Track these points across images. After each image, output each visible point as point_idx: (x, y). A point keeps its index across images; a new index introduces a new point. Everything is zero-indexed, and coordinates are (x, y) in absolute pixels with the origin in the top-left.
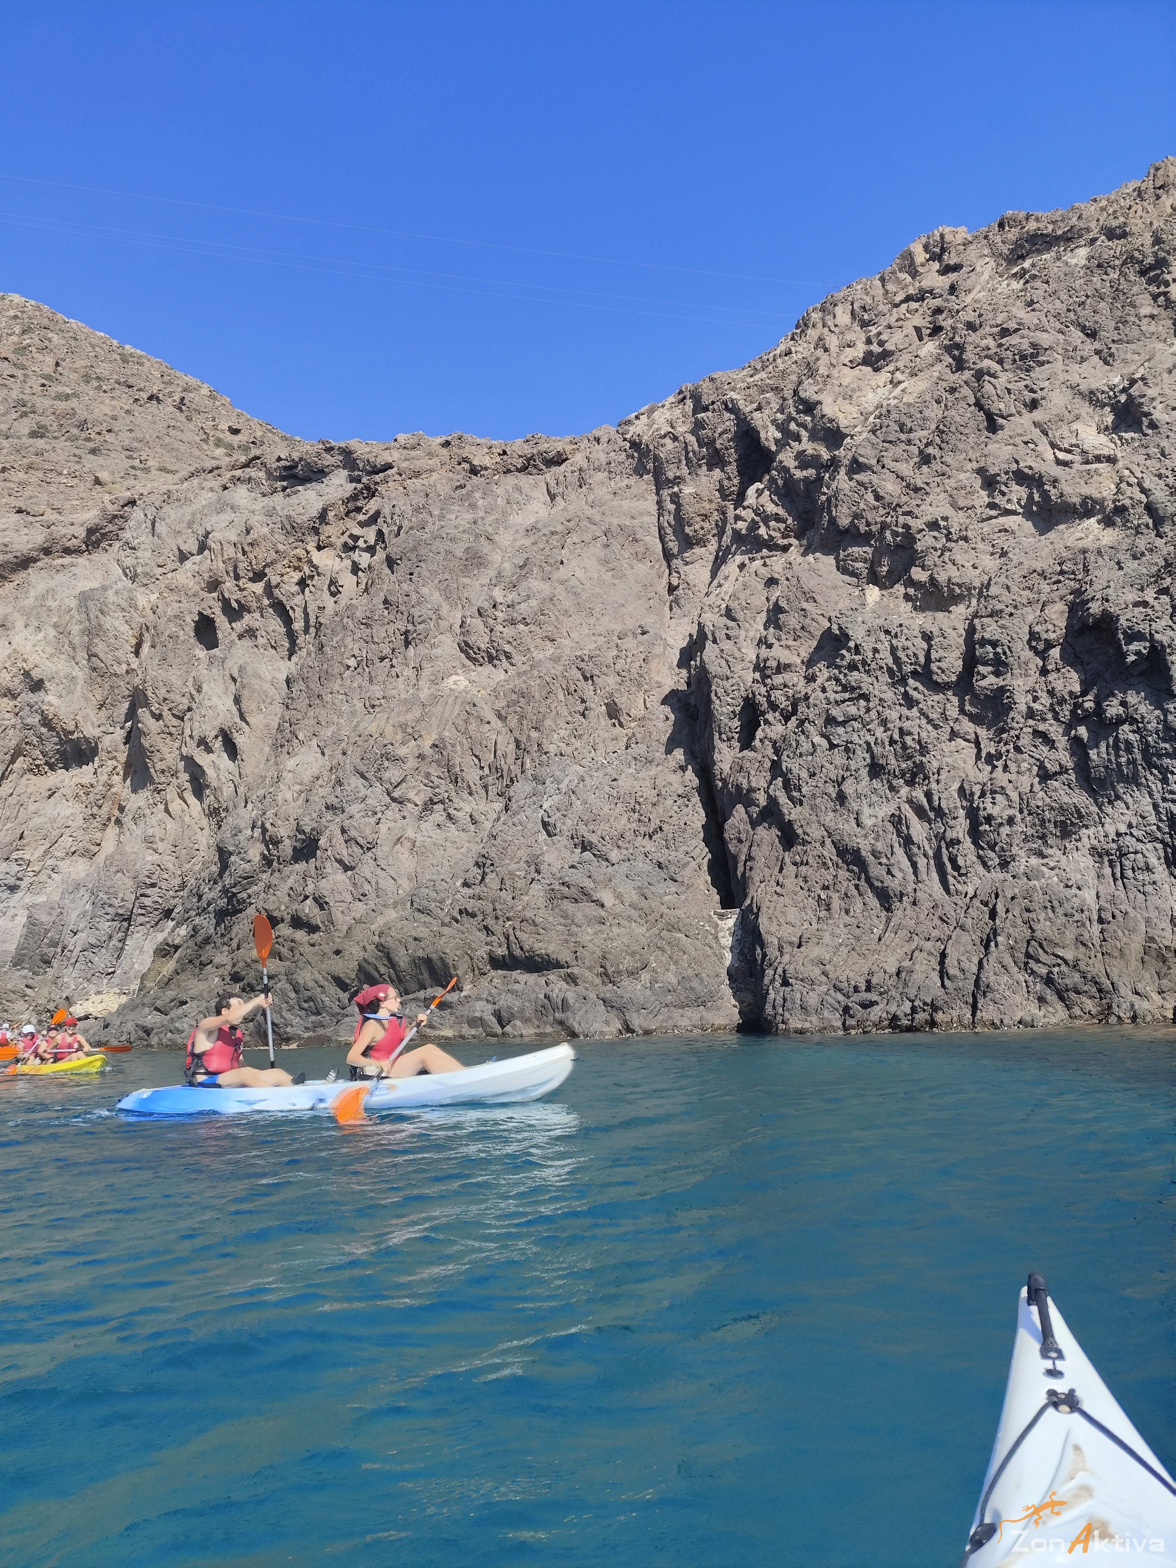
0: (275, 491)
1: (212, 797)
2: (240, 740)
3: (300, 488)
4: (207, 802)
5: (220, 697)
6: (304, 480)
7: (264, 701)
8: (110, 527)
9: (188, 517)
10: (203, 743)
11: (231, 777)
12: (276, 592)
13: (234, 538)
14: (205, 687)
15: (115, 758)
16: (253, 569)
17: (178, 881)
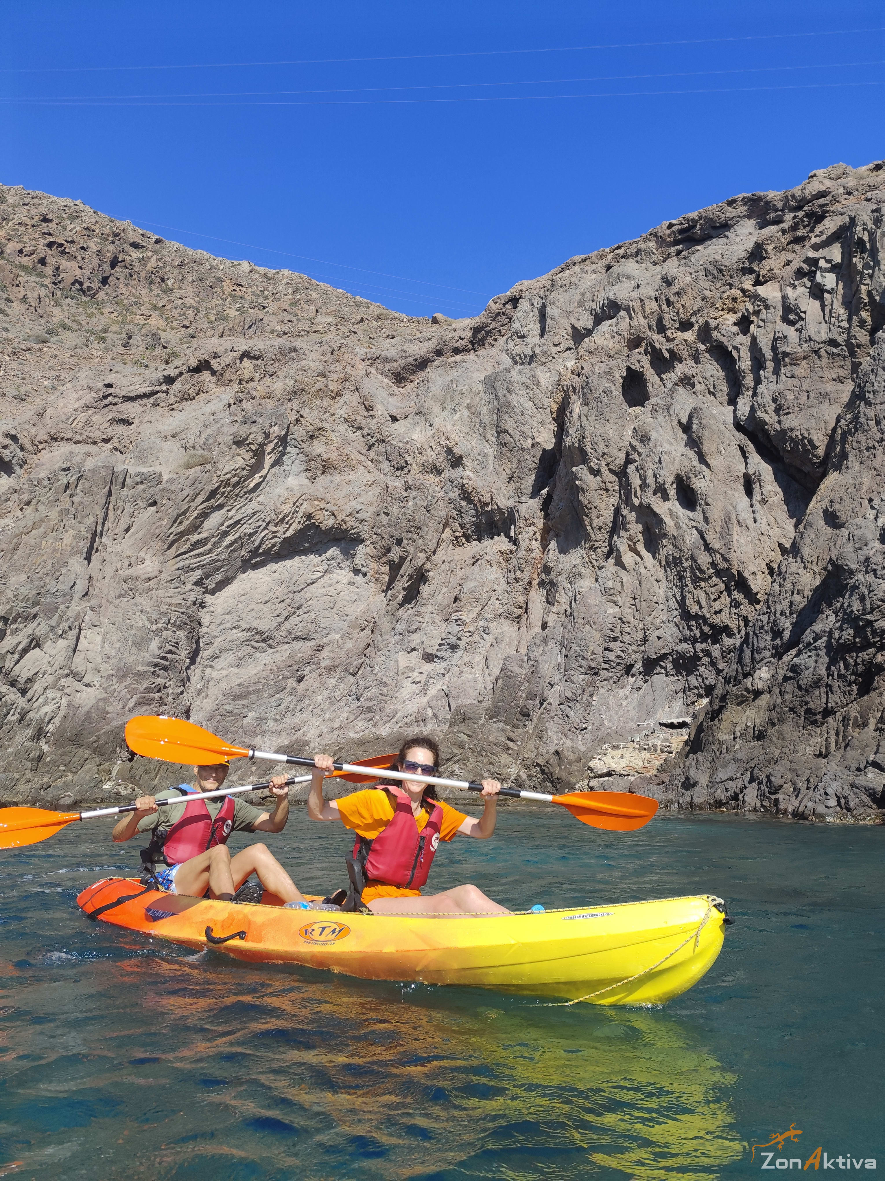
0: (669, 256)
1: (671, 547)
2: (699, 484)
3: (699, 247)
4: (663, 552)
5: (670, 443)
6: (701, 241)
7: (723, 443)
8: (494, 325)
9: (578, 298)
10: (661, 490)
11: (694, 524)
12: (715, 334)
13: (653, 294)
14: (653, 435)
15: (533, 524)
16: (680, 319)
17: (640, 635)
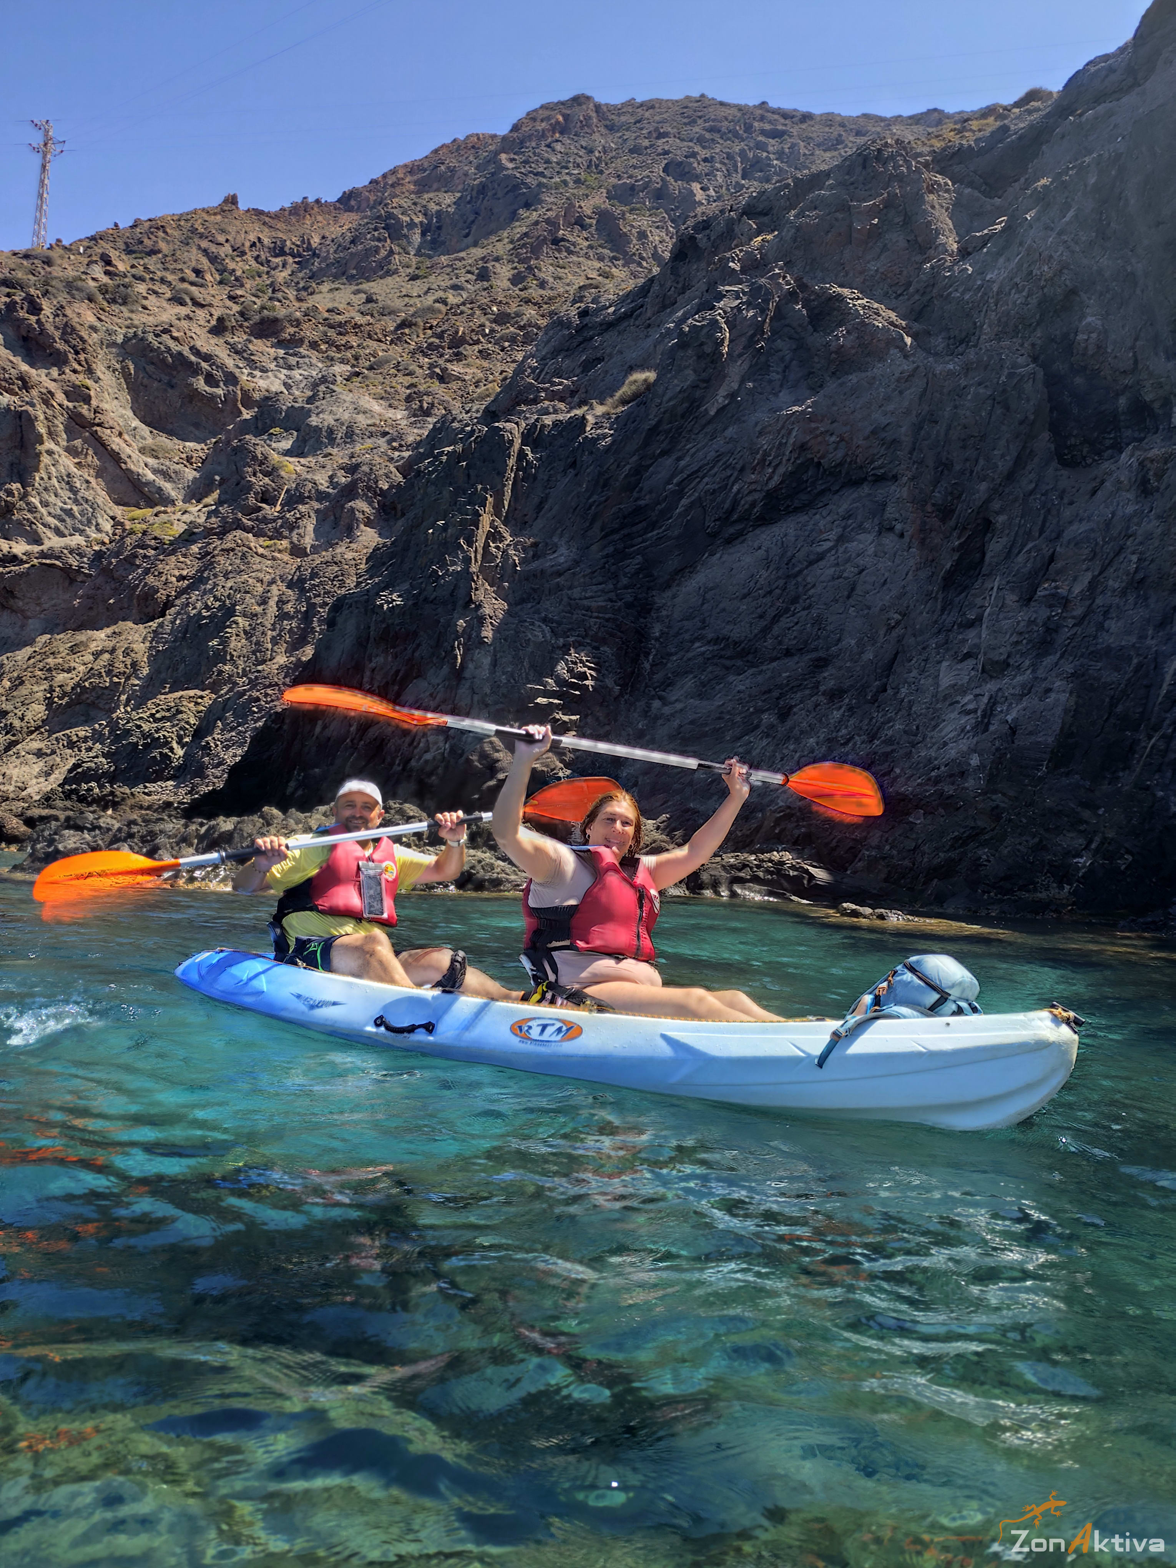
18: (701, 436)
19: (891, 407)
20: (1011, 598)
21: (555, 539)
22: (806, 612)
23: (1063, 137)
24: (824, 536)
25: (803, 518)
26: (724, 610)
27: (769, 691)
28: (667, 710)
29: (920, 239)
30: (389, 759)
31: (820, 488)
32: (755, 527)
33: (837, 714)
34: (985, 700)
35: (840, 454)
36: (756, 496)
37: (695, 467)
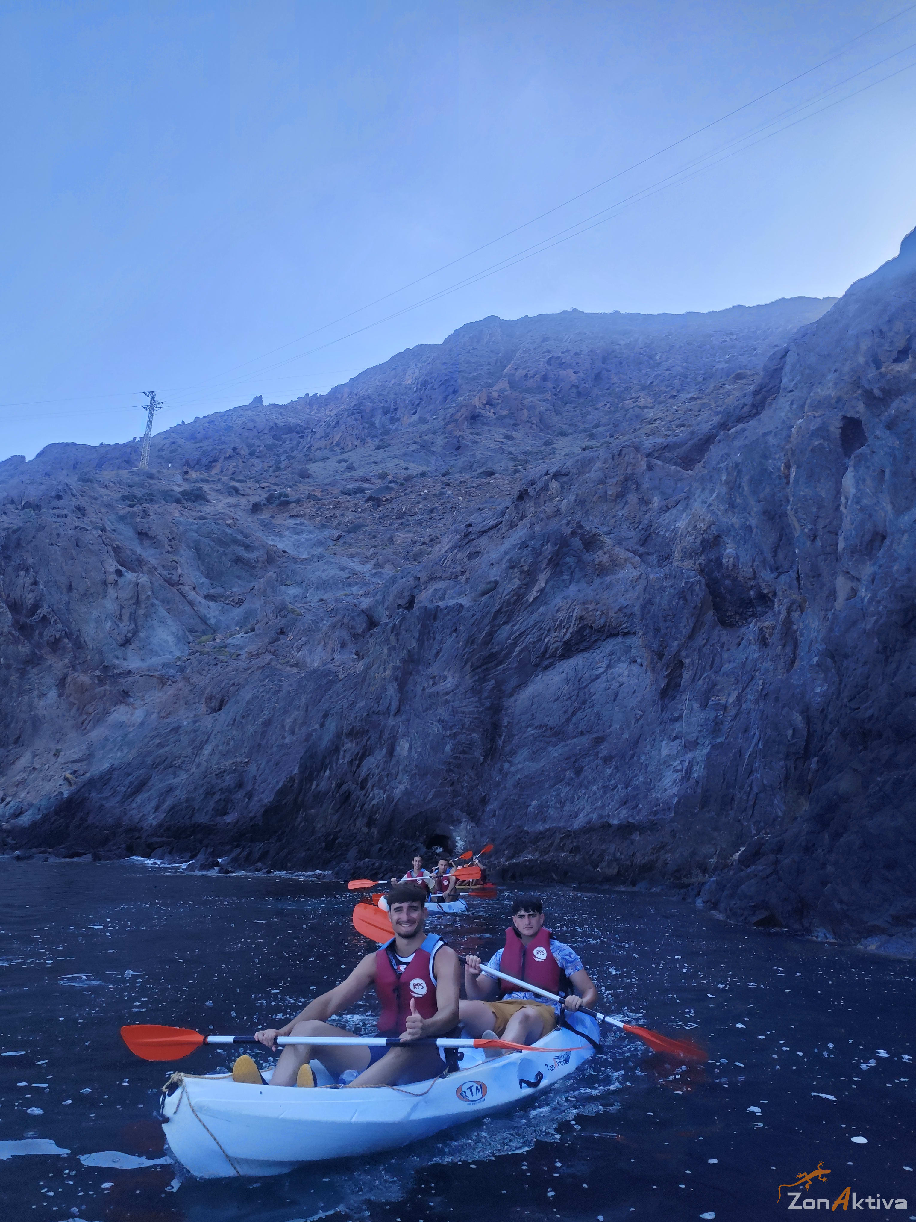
18: (525, 613)
19: (628, 596)
20: (696, 706)
21: (446, 673)
22: (591, 710)
23: (720, 441)
24: (599, 665)
25: (586, 655)
26: (544, 708)
27: (569, 758)
28: (513, 769)
29: (645, 498)
30: (352, 804)
31: (594, 639)
32: (560, 660)
33: (609, 771)
34: (686, 763)
35: (602, 621)
36: (558, 644)
37: (522, 630)
